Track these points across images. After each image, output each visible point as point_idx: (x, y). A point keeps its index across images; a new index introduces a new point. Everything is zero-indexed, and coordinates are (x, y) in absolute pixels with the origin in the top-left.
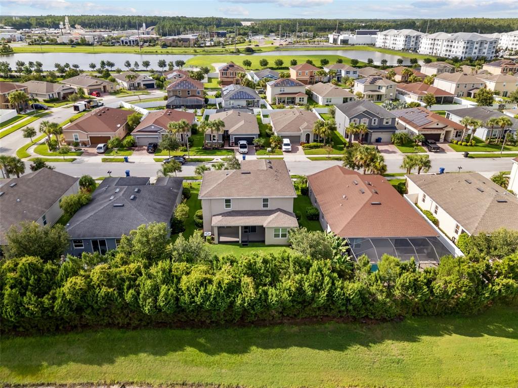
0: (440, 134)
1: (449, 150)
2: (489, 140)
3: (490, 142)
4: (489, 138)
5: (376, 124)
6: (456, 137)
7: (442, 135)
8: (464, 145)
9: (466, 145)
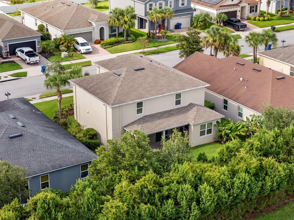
0: (236, 11)
1: (252, 27)
2: (280, 13)
3: (282, 14)
4: (279, 11)
5: (173, 6)
6: (250, 12)
7: (238, 12)
8: (262, 21)
9: (264, 20)
